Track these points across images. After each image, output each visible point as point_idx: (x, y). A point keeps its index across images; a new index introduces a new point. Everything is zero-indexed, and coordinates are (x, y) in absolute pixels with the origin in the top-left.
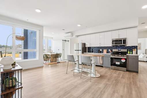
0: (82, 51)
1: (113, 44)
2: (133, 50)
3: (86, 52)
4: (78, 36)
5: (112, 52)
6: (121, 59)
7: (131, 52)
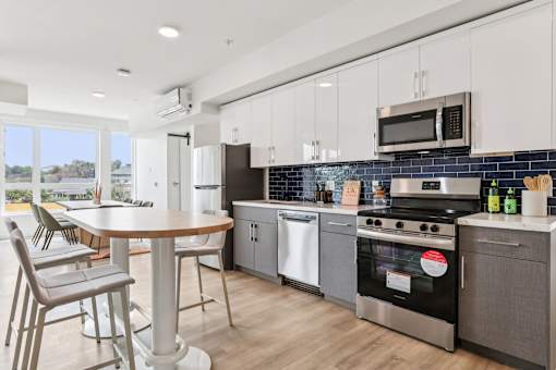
0: (220, 189)
1: (381, 143)
2: (527, 180)
3: (260, 197)
4: (218, 106)
5: (389, 197)
6: (423, 250)
7: (507, 202)
